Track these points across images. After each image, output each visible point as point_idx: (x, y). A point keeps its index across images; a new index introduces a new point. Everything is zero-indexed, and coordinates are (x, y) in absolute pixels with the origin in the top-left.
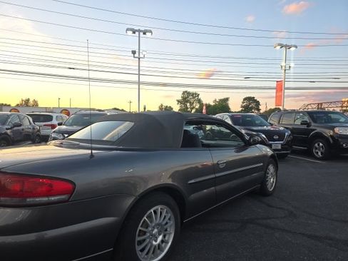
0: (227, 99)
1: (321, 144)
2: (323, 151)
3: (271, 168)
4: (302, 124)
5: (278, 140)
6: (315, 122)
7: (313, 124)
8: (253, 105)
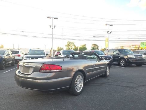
0: (86, 45)
1: (123, 61)
2: (124, 63)
3: (108, 68)
4: (116, 54)
5: (108, 60)
6: (121, 53)
7: (120, 54)
8: (96, 47)
